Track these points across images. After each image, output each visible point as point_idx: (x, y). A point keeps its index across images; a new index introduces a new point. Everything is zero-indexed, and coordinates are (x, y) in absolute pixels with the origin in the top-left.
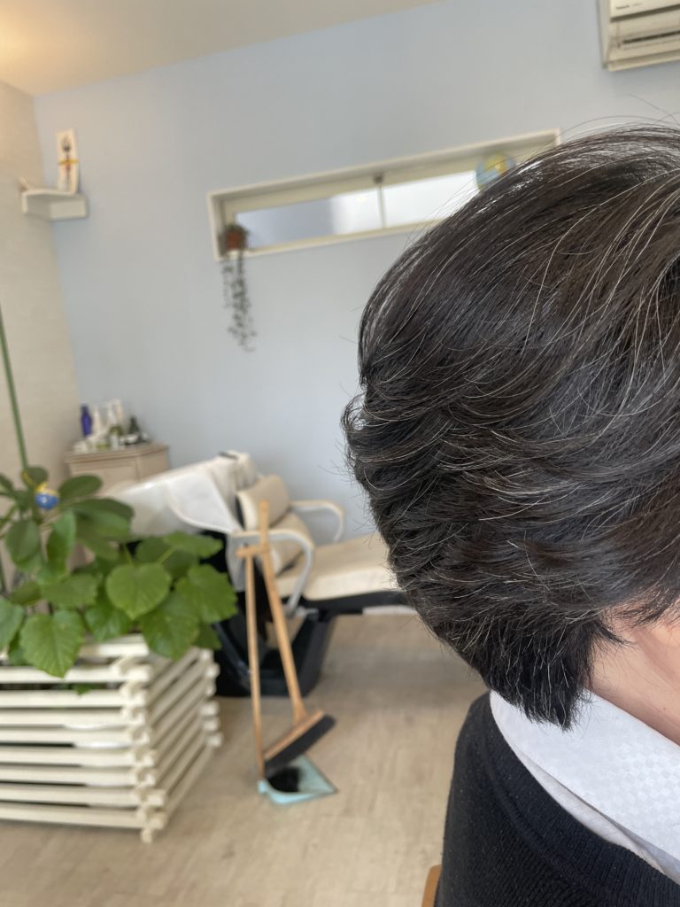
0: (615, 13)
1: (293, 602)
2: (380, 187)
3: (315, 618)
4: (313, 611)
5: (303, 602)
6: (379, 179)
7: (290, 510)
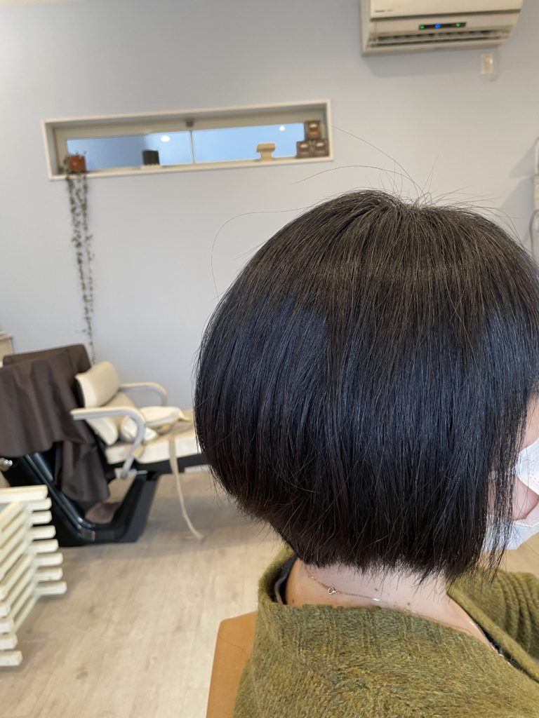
0: (374, 15)
1: (128, 465)
2: (191, 132)
3: (144, 478)
4: (144, 472)
5: (136, 465)
6: (189, 123)
7: (120, 390)
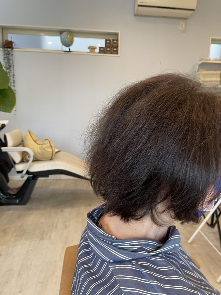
1: (24, 172)
3: (31, 178)
4: (31, 176)
5: (28, 172)
6: (61, 33)
